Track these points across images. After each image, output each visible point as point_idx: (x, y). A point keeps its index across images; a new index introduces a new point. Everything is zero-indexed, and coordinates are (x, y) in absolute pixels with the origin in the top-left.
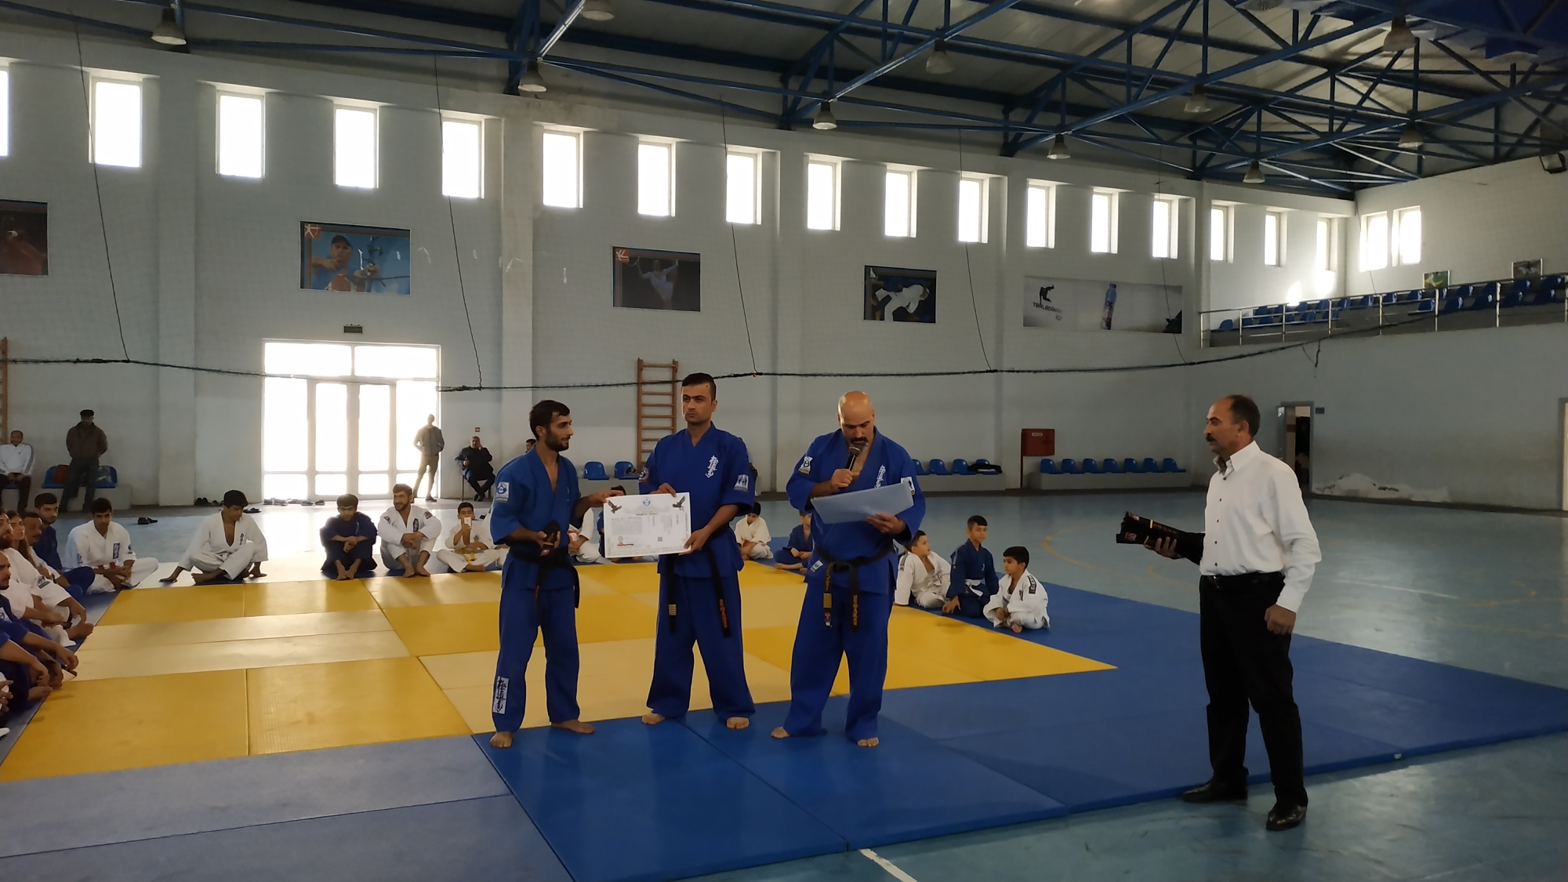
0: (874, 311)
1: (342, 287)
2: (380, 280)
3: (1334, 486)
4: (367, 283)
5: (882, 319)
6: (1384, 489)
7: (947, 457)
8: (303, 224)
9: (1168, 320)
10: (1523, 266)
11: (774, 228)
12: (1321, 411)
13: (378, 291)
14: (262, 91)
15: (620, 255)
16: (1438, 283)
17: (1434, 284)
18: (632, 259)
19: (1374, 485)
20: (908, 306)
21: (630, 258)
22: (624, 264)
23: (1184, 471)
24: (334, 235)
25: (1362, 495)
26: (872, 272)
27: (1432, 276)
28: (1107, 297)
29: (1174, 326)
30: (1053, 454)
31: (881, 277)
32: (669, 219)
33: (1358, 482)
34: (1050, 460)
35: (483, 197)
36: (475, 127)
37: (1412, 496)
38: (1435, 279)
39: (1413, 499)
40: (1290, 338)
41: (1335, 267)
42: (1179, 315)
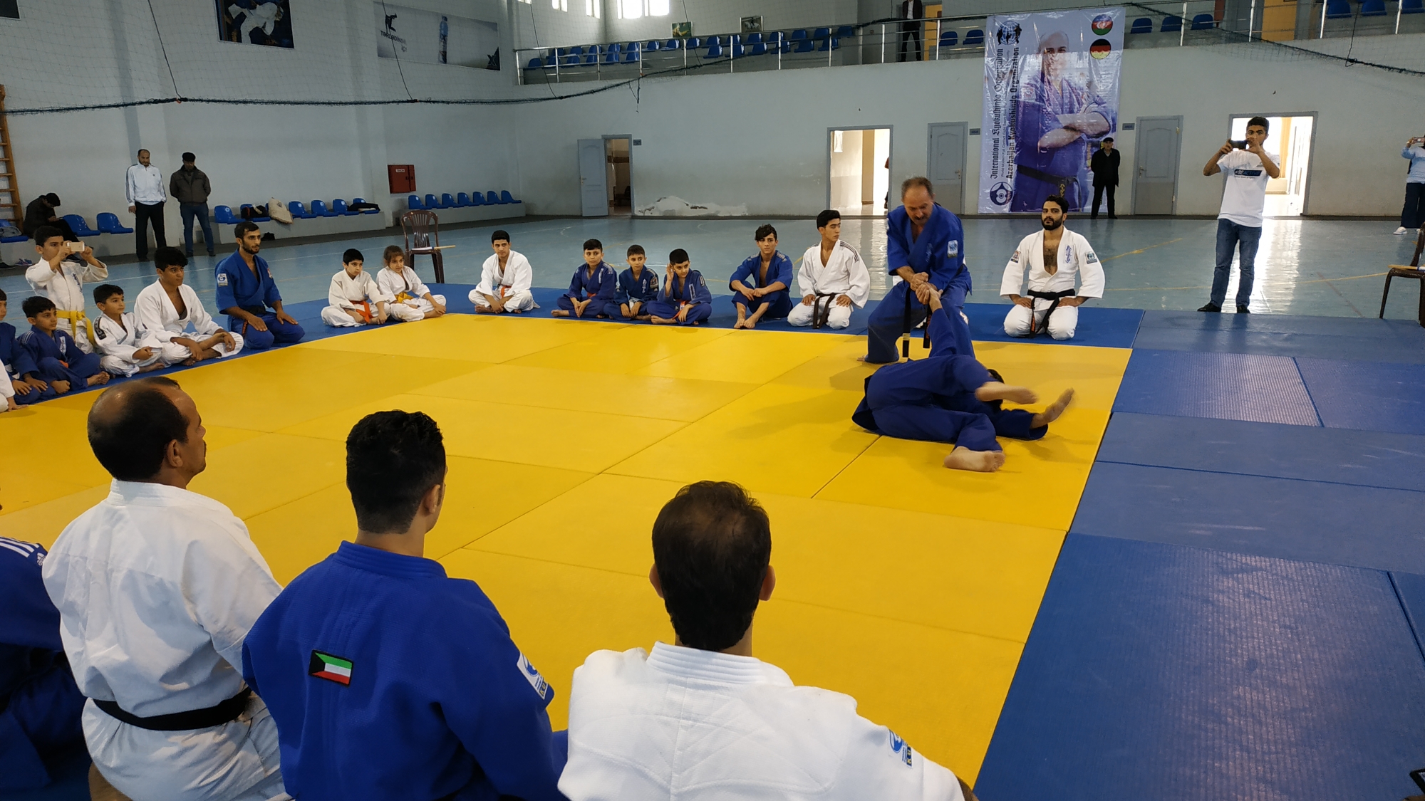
0: (230, 30)
3: (653, 208)
5: (239, 40)
6: (696, 208)
7: (327, 198)
9: (489, 56)
10: (748, 21)
12: (638, 143)
16: (684, 33)
17: (680, 34)
19: (687, 205)
20: (264, 27)
23: (520, 202)
25: (677, 215)
27: (678, 27)
28: (440, 30)
29: (494, 63)
30: (415, 190)
33: (674, 204)
34: (415, 196)
37: (718, 212)
38: (681, 29)
39: (719, 215)
40: (604, 77)
41: (598, 15)
42: (497, 52)
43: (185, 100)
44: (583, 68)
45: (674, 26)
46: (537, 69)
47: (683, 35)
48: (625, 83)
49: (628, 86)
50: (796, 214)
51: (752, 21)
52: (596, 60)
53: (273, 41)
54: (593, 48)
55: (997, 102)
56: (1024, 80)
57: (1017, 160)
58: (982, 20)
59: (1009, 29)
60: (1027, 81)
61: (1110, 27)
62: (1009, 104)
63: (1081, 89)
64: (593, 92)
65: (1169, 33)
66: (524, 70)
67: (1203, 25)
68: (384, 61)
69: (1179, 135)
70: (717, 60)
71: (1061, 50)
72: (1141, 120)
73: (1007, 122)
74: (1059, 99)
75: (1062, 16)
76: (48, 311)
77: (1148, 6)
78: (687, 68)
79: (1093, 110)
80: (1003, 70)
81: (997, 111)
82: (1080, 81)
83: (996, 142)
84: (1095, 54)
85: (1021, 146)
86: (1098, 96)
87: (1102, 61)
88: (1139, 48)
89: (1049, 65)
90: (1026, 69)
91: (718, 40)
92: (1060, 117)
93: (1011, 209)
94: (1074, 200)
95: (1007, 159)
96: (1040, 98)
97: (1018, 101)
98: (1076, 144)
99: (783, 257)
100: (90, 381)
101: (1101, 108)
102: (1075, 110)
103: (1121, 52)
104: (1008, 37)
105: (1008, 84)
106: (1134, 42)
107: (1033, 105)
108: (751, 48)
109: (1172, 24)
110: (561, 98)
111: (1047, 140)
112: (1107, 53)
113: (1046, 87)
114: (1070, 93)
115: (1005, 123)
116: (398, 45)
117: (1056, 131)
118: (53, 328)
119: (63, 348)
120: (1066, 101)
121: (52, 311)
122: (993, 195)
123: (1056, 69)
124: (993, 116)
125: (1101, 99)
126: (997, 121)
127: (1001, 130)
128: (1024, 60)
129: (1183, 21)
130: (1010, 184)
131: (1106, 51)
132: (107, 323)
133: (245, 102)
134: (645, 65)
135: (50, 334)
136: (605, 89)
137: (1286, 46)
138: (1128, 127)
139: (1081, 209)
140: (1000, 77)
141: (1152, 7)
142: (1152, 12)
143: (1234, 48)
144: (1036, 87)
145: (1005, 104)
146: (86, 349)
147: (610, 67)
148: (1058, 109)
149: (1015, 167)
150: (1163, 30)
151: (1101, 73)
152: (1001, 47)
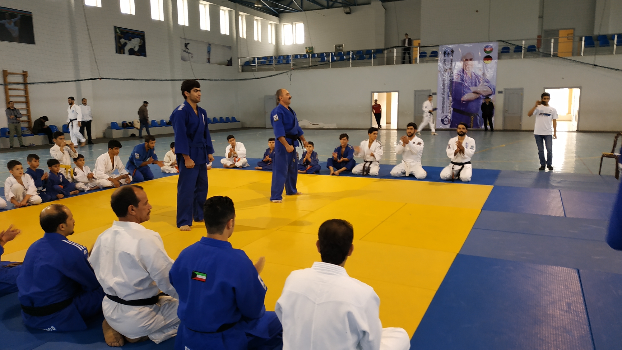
0: (120, 49)
5: (124, 53)
6: (314, 125)
7: (158, 119)
10: (338, 46)
19: (310, 123)
20: (134, 48)
23: (239, 121)
28: (208, 49)
29: (230, 63)
31: (122, 33)
33: (305, 123)
37: (324, 126)
38: (309, 50)
39: (324, 128)
40: (277, 69)
41: (274, 43)
42: (231, 59)
43: (103, 78)
44: (267, 66)
45: (306, 48)
46: (248, 66)
47: (310, 52)
48: (285, 72)
49: (286, 73)
50: (358, 127)
51: (340, 46)
52: (273, 63)
53: (139, 54)
54: (271, 57)
55: (444, 80)
56: (455, 72)
57: (453, 106)
58: (438, 47)
59: (449, 51)
60: (457, 73)
61: (491, 51)
62: (449, 82)
63: (480, 76)
64: (271, 76)
65: (517, 53)
66: (242, 66)
67: (531, 50)
68: (183, 62)
69: (522, 96)
70: (324, 63)
71: (471, 60)
72: (506, 89)
73: (448, 90)
74: (471, 80)
75: (471, 45)
76: (56, 165)
77: (508, 42)
78: (312, 66)
79: (485, 85)
80: (446, 68)
81: (444, 85)
82: (480, 73)
83: (444, 98)
84: (486, 61)
85: (454, 100)
86: (487, 79)
87: (488, 64)
88: (505, 59)
89: (466, 66)
90: (456, 67)
91: (325, 54)
92: (471, 88)
93: (451, 127)
94: (477, 123)
95: (448, 105)
96: (462, 80)
97: (453, 81)
98: (478, 99)
99: (350, 147)
100: (71, 193)
101: (488, 84)
102: (477, 85)
103: (496, 61)
104: (448, 54)
105: (448, 74)
106: (503, 57)
107: (459, 83)
108: (339, 58)
109: (518, 49)
110: (258, 78)
111: (466, 97)
112: (490, 61)
113: (465, 75)
114: (475, 78)
115: (447, 90)
116: (190, 55)
117: (469, 94)
118: (57, 172)
119: (61, 180)
120: (473, 81)
121: (58, 165)
122: (443, 121)
123: (469, 68)
124: (442, 87)
125: (488, 80)
126: (444, 89)
127: (446, 93)
128: (455, 64)
129: (523, 48)
130: (450, 116)
131: (490, 60)
132: (77, 170)
133: (127, 79)
134: (294, 65)
135: (56, 174)
136: (276, 75)
137: (567, 59)
138: (500, 92)
139: (481, 127)
140: (445, 71)
141: (509, 42)
142: (509, 44)
143: (546, 59)
144: (461, 75)
145: (447, 82)
146: (70, 180)
147: (279, 66)
148: (470, 85)
149: (452, 109)
150: (515, 51)
151: (488, 69)
152: (446, 58)
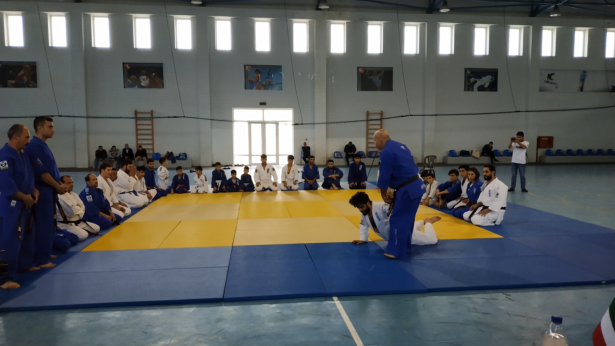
0: (469, 87)
1: (259, 88)
2: (272, 85)
4: (267, 86)
5: (473, 90)
8: (245, 66)
11: (424, 55)
13: (271, 89)
14: (229, 18)
15: (360, 70)
18: (365, 72)
20: (484, 85)
21: (364, 71)
22: (362, 74)
24: (255, 69)
26: (468, 71)
29: (614, 89)
30: (552, 147)
31: (472, 73)
32: (381, 54)
34: (551, 150)
35: (308, 51)
36: (305, 24)
53: (488, 90)
68: (542, 93)
116: (554, 85)
